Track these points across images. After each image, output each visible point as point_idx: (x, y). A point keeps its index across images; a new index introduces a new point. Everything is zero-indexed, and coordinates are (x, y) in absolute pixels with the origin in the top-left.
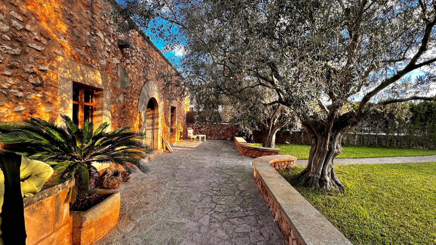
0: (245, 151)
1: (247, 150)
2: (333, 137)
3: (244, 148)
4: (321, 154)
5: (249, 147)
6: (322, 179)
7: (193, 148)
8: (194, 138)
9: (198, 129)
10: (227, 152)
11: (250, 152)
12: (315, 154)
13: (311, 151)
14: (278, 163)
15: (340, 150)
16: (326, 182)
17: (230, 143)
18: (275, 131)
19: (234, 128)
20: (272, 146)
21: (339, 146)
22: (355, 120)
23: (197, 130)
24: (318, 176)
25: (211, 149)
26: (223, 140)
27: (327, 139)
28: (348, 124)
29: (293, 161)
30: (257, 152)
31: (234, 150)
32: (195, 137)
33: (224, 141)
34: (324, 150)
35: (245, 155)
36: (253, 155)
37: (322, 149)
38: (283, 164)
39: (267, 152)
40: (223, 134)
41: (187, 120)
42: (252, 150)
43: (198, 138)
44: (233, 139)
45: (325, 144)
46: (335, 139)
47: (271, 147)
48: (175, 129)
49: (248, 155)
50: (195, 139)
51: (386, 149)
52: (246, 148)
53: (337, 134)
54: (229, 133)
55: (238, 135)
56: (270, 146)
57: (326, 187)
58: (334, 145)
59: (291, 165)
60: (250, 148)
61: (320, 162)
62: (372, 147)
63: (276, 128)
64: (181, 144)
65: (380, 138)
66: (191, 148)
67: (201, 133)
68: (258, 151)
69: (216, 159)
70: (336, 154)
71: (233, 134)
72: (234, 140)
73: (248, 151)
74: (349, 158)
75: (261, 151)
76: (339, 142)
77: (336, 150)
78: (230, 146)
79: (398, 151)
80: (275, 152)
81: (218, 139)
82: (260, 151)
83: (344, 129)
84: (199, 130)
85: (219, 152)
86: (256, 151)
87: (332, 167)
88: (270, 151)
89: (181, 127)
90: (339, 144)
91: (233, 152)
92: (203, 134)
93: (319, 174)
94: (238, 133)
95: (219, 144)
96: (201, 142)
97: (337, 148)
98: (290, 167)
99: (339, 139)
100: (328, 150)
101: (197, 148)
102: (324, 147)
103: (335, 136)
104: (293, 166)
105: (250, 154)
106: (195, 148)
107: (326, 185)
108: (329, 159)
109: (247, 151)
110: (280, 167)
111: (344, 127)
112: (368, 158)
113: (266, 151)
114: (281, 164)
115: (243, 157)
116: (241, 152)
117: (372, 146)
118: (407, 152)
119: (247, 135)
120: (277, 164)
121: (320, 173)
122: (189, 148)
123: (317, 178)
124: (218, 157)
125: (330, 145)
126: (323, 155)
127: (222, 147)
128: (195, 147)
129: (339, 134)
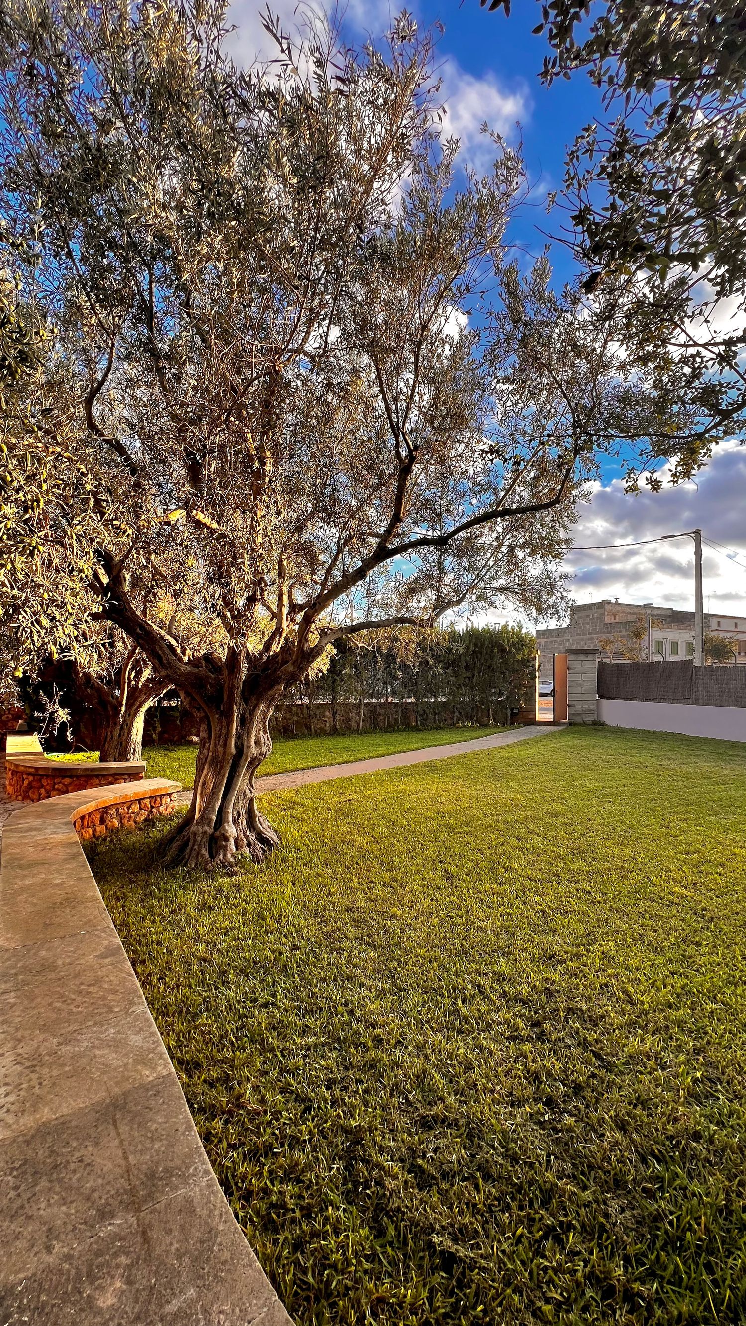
0: (26, 782)
1: (31, 778)
2: (247, 715)
3: (22, 773)
4: (217, 763)
5: (37, 769)
6: (218, 833)
11: (42, 786)
12: (206, 767)
13: (199, 759)
14: (117, 810)
15: (264, 748)
16: (227, 839)
18: (140, 706)
20: (130, 756)
21: (264, 738)
22: (291, 669)
24: (207, 828)
27: (232, 721)
28: (276, 681)
29: (170, 795)
30: (68, 781)
34: (225, 753)
35: (26, 797)
37: (220, 749)
38: (136, 808)
39: (104, 776)
42: (47, 776)
45: (228, 735)
46: (251, 720)
47: (128, 760)
49: (36, 797)
51: (414, 734)
52: (29, 774)
53: (256, 706)
55: (26, 728)
56: (123, 755)
57: (225, 855)
58: (249, 736)
59: (162, 809)
60: (41, 772)
61: (216, 786)
62: (393, 732)
63: (143, 697)
65: (405, 709)
68: (71, 777)
70: (254, 762)
71: (5, 725)
73: (34, 783)
74: (331, 765)
75: (82, 776)
76: (264, 727)
77: (254, 750)
79: (429, 736)
80: (129, 775)
82: (78, 777)
83: (271, 692)
86: (64, 777)
87: (250, 795)
88: (112, 772)
90: (265, 732)
93: (211, 820)
94: (25, 720)
97: (257, 743)
98: (160, 814)
99: (264, 718)
100: (234, 751)
102: (226, 744)
103: (252, 713)
104: (169, 810)
105: (42, 791)
107: (225, 848)
108: (239, 776)
109: (30, 783)
110: (125, 821)
111: (271, 687)
112: (371, 758)
113: (97, 776)
114: (128, 809)
116: (11, 789)
117: (391, 729)
118: (445, 736)
119: (48, 727)
120: (113, 811)
121: (214, 818)
123: (205, 833)
125: (239, 737)
126: (222, 767)
129: (262, 707)
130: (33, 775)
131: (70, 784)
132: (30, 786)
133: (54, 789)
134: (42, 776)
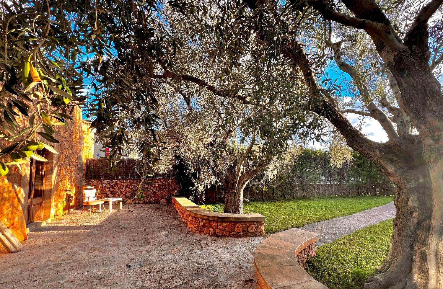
0: (201, 224)
1: (204, 221)
3: (199, 218)
5: (208, 217)
7: (90, 227)
8: (98, 205)
9: (109, 188)
10: (164, 228)
11: (211, 226)
17: (166, 208)
18: (244, 184)
19: (170, 183)
20: (240, 209)
23: (107, 190)
25: (131, 225)
26: (154, 203)
30: (225, 224)
31: (176, 222)
32: (101, 203)
33: (155, 206)
35: (201, 232)
36: (217, 231)
39: (244, 222)
40: (153, 194)
41: (87, 173)
42: (214, 221)
43: (106, 203)
44: (170, 201)
47: (239, 212)
48: (50, 190)
49: (207, 232)
50: (100, 206)
52: (203, 219)
54: (164, 192)
55: (178, 194)
56: (236, 210)
60: (210, 219)
64: (64, 221)
66: (86, 228)
67: (114, 195)
68: (227, 222)
69: (141, 252)
71: (169, 192)
72: (171, 203)
73: (207, 225)
75: (232, 222)
78: (166, 215)
80: (257, 222)
81: (145, 203)
84: (111, 189)
85: (148, 231)
86: (223, 222)
89: (69, 187)
91: (175, 227)
92: (119, 196)
94: (178, 191)
95: (147, 212)
96: (111, 211)
101: (100, 226)
105: (211, 229)
106: (96, 226)
109: (204, 224)
113: (241, 222)
115: (198, 236)
116: (191, 226)
119: (195, 193)
122: (79, 228)
124: (147, 247)
127: (154, 218)
128: (97, 223)
130: (205, 220)
131: (227, 226)
132: (204, 226)
133: (217, 228)
134: (211, 221)
